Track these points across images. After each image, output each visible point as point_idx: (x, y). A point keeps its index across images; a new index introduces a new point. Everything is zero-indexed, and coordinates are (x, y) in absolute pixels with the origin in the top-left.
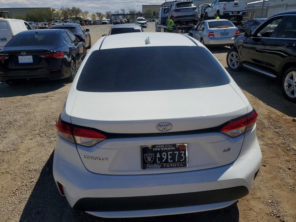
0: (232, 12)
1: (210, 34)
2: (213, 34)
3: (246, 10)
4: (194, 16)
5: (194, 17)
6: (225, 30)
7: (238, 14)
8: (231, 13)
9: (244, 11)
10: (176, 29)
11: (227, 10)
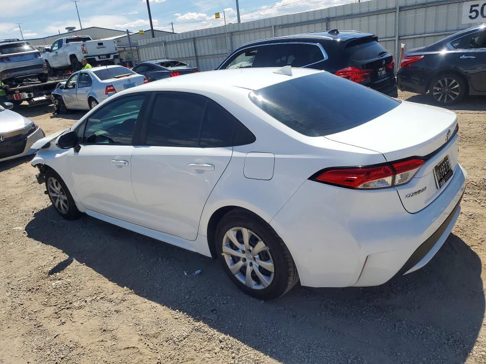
0: (99, 56)
1: (109, 88)
2: (112, 88)
3: (117, 51)
4: (40, 66)
5: (41, 69)
6: (129, 80)
7: (109, 59)
8: (97, 57)
9: (115, 53)
10: (16, 92)
11: (89, 54)
